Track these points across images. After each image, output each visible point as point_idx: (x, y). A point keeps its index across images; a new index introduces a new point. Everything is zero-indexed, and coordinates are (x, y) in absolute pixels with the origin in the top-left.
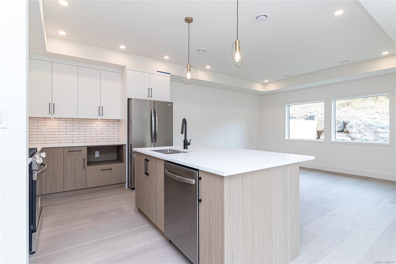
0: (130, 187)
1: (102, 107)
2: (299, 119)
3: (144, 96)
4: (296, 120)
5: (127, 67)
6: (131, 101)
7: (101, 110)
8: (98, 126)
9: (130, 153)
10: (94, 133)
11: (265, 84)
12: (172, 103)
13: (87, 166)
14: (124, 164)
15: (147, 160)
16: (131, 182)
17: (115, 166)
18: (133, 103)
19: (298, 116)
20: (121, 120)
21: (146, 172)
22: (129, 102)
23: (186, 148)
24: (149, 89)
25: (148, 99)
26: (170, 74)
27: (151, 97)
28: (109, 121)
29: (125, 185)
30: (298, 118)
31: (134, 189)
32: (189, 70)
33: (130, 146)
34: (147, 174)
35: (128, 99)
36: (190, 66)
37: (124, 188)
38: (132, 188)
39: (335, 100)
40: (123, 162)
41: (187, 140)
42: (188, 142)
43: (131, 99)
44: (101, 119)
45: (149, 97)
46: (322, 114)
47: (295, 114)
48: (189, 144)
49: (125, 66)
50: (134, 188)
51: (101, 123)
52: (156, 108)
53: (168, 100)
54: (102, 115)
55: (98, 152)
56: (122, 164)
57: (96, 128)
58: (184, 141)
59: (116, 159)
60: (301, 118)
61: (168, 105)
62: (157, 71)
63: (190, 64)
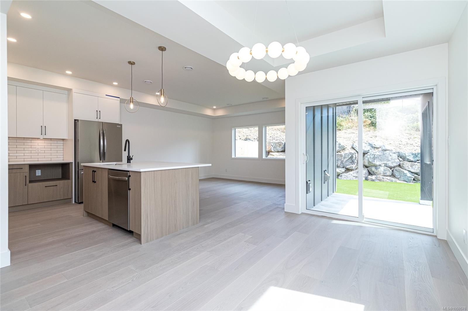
0: (77, 202)
1: (45, 126)
2: (252, 141)
3: (92, 118)
4: (250, 141)
5: (74, 90)
6: (78, 122)
7: (43, 129)
8: (40, 145)
9: (77, 170)
10: (35, 152)
11: (214, 110)
12: (121, 125)
13: (29, 183)
14: (70, 181)
15: (94, 171)
16: (78, 197)
17: (61, 183)
18: (79, 124)
19: (252, 138)
20: (67, 139)
21: (93, 180)
22: (76, 123)
23: (129, 162)
24: (97, 111)
25: (97, 120)
26: (119, 98)
27: (100, 118)
28: (52, 140)
29: (71, 201)
30: (252, 139)
31: (82, 203)
32: (132, 102)
33: (77, 164)
34: (94, 182)
35: (75, 120)
36: (133, 99)
37: (71, 203)
38: (80, 202)
39: (266, 126)
40: (69, 179)
41: (130, 156)
42: (131, 157)
43: (78, 120)
44: (44, 139)
45: (97, 118)
46: (271, 137)
47: (251, 136)
48: (132, 159)
49: (71, 89)
50: (82, 201)
51: (43, 142)
52: (105, 129)
53: (117, 121)
54: (45, 135)
55: (40, 171)
56: (69, 180)
57: (37, 147)
58: (128, 157)
59: (61, 177)
60: (255, 140)
61: (117, 126)
62: (106, 95)
63: (132, 98)
